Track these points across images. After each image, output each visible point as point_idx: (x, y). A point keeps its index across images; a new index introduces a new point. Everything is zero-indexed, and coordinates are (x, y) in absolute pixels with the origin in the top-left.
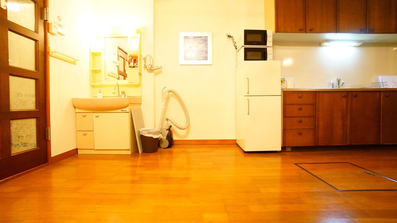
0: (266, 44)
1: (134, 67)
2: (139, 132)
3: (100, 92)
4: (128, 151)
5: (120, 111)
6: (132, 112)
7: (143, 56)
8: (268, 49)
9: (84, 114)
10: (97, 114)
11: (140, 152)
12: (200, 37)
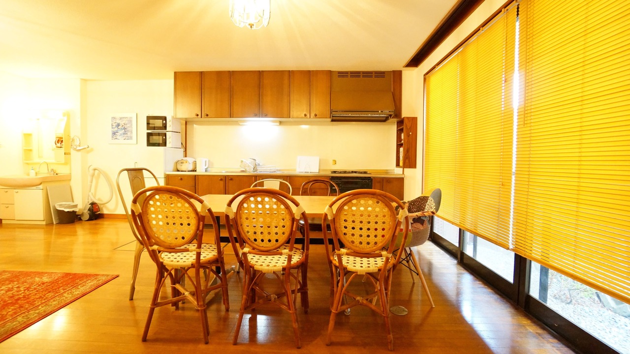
0: (166, 129)
1: (61, 147)
2: (55, 206)
3: (33, 169)
4: (43, 222)
5: (34, 188)
6: (48, 189)
7: (72, 137)
8: (168, 134)
9: (6, 190)
10: (16, 190)
11: (54, 223)
12: (126, 118)
